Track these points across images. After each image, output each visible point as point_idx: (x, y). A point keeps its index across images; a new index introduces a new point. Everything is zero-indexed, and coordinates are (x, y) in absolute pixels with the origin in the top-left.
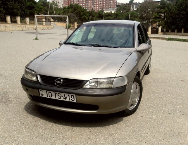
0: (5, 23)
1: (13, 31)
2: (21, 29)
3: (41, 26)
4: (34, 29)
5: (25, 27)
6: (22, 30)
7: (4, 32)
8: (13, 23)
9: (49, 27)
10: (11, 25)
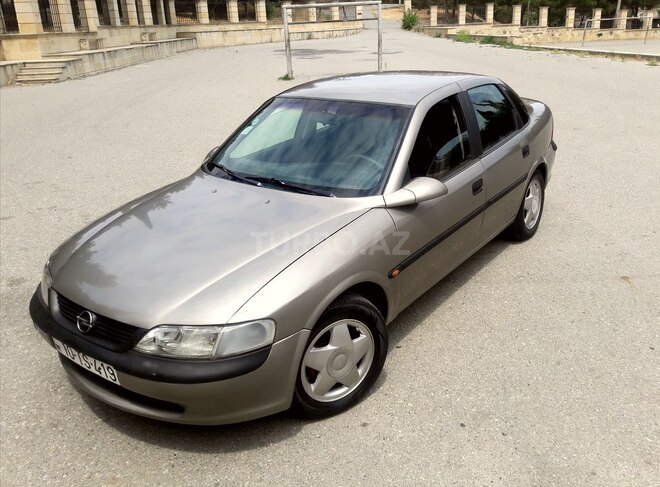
0: (223, 22)
1: (244, 44)
2: (266, 38)
3: (327, 26)
4: (306, 35)
5: (278, 33)
6: (271, 42)
7: (220, 49)
8: (247, 21)
9: (351, 27)
10: (241, 27)
